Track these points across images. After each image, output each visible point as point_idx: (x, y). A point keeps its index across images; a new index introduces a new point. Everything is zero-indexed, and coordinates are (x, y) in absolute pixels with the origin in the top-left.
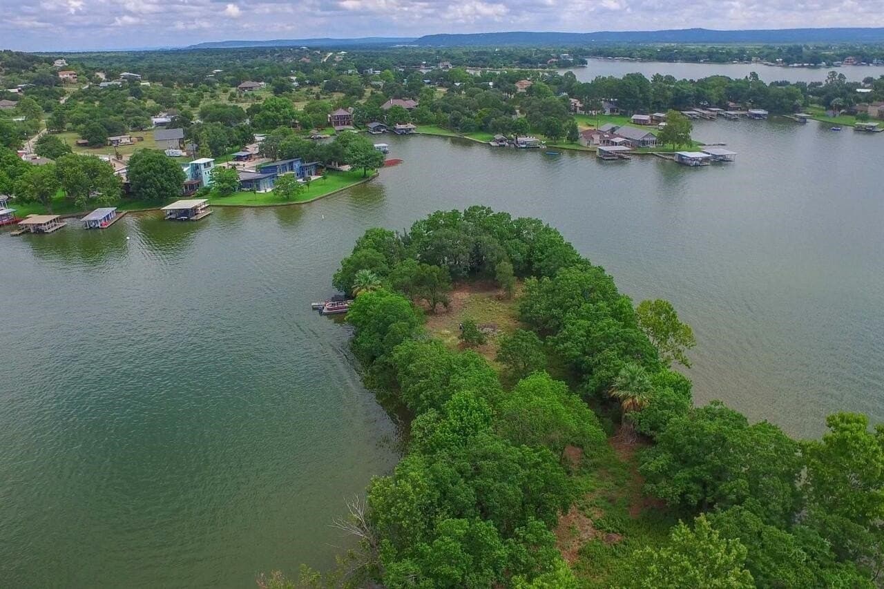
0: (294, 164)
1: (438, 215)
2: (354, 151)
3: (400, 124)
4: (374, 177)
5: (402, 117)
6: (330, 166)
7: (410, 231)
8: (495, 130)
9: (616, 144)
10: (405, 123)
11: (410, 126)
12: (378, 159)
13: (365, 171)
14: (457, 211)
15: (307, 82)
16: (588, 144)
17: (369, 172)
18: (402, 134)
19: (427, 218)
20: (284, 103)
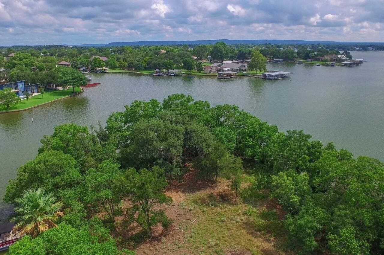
0: (18, 84)
1: (137, 105)
2: (64, 74)
3: (98, 68)
4: (80, 93)
5: (100, 63)
6: (50, 87)
7: (106, 125)
8: (155, 67)
9: (225, 71)
10: (101, 67)
11: (105, 68)
12: (82, 79)
13: (73, 87)
14: (156, 101)
15: (49, 54)
16: (210, 72)
17: (76, 89)
18: (100, 73)
19: (124, 110)
20: (26, 56)
